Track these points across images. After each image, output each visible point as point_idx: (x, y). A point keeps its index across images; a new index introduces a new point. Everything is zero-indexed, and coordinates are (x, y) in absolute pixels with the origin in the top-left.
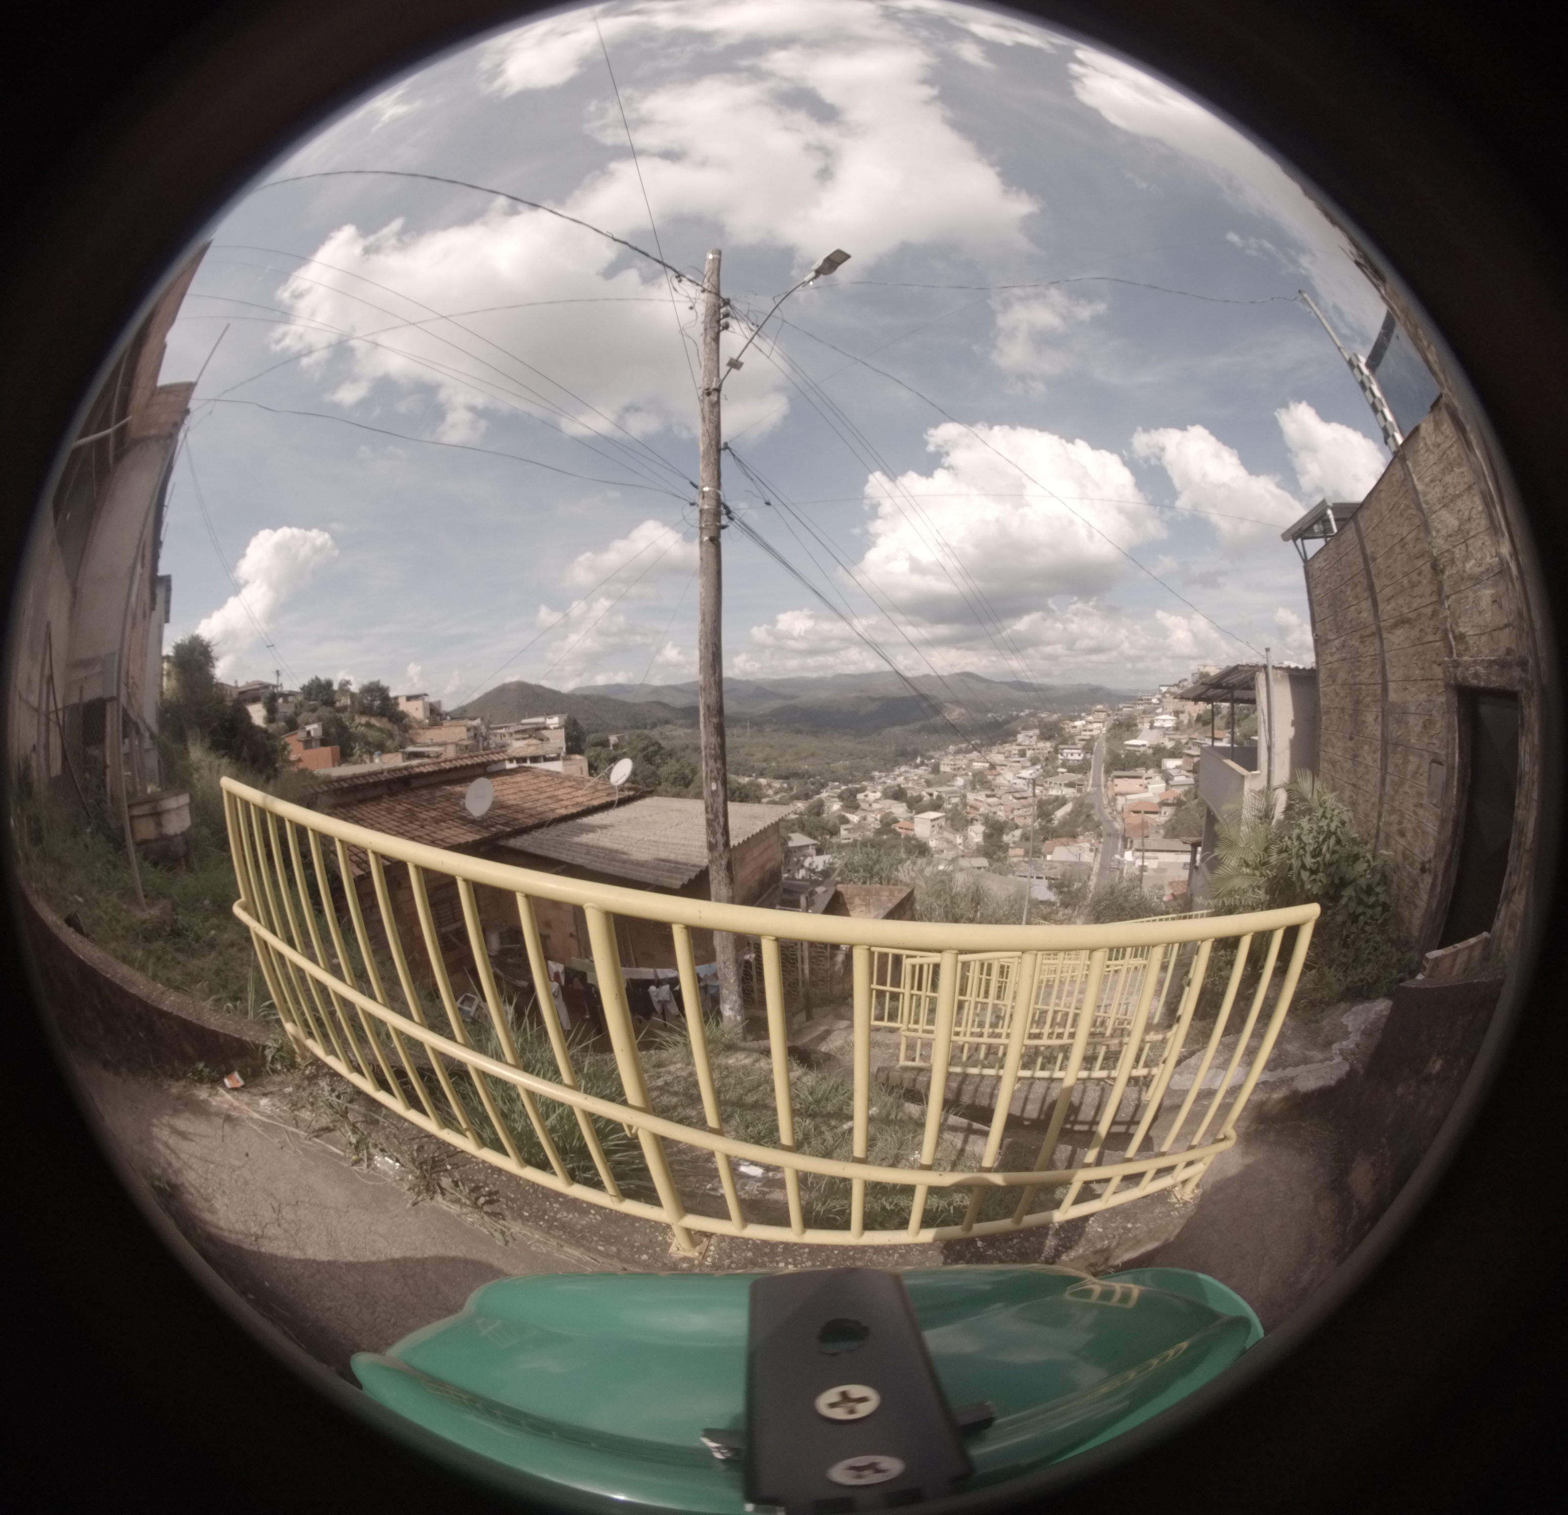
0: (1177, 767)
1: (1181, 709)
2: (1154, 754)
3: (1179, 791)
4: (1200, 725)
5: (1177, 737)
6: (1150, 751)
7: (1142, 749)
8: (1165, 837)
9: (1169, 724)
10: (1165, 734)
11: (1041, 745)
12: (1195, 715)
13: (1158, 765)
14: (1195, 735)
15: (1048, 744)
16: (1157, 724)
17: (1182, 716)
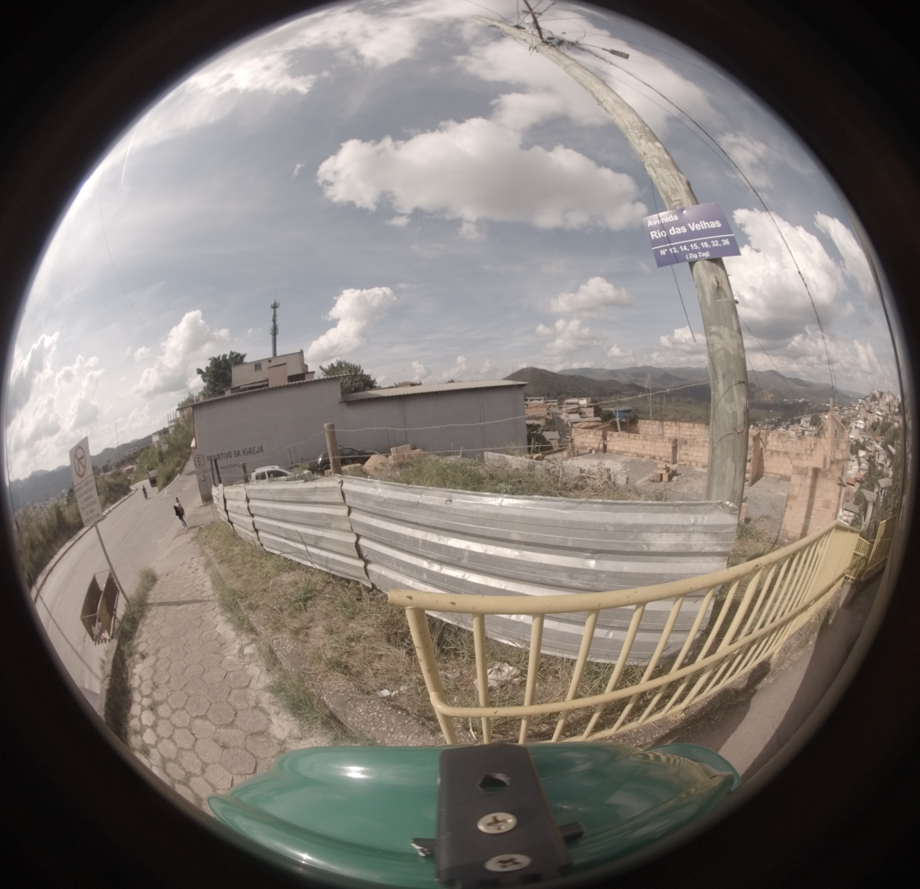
0: (863, 457)
1: (866, 417)
2: (856, 445)
3: (862, 473)
4: (872, 430)
5: (864, 436)
6: (855, 443)
7: (852, 441)
8: (854, 504)
9: (862, 427)
10: (861, 434)
11: (811, 428)
12: (871, 423)
13: (857, 453)
14: (871, 437)
15: (814, 428)
16: (858, 426)
17: (867, 422)
